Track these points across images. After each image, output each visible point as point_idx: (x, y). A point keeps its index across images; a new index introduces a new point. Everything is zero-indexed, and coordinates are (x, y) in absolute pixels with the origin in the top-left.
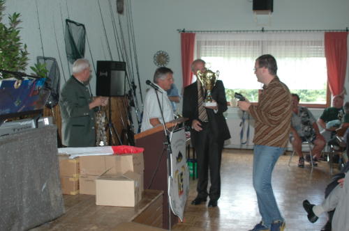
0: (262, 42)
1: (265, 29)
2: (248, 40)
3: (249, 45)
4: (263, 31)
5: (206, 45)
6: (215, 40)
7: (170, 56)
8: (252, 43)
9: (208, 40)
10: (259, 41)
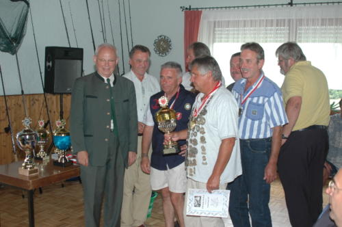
0: (289, 21)
1: (293, 2)
2: (270, 18)
3: (272, 26)
4: (291, 4)
5: (215, 27)
6: (227, 19)
7: (173, 43)
8: (275, 23)
9: (217, 20)
10: (284, 20)
